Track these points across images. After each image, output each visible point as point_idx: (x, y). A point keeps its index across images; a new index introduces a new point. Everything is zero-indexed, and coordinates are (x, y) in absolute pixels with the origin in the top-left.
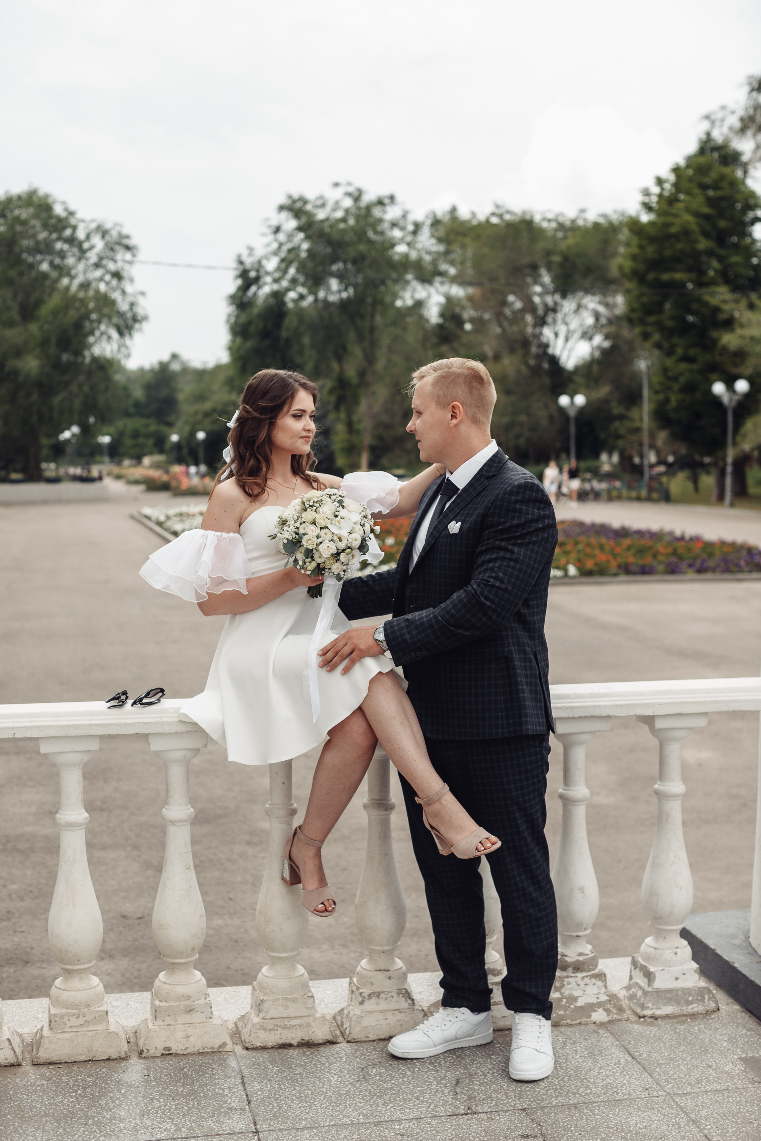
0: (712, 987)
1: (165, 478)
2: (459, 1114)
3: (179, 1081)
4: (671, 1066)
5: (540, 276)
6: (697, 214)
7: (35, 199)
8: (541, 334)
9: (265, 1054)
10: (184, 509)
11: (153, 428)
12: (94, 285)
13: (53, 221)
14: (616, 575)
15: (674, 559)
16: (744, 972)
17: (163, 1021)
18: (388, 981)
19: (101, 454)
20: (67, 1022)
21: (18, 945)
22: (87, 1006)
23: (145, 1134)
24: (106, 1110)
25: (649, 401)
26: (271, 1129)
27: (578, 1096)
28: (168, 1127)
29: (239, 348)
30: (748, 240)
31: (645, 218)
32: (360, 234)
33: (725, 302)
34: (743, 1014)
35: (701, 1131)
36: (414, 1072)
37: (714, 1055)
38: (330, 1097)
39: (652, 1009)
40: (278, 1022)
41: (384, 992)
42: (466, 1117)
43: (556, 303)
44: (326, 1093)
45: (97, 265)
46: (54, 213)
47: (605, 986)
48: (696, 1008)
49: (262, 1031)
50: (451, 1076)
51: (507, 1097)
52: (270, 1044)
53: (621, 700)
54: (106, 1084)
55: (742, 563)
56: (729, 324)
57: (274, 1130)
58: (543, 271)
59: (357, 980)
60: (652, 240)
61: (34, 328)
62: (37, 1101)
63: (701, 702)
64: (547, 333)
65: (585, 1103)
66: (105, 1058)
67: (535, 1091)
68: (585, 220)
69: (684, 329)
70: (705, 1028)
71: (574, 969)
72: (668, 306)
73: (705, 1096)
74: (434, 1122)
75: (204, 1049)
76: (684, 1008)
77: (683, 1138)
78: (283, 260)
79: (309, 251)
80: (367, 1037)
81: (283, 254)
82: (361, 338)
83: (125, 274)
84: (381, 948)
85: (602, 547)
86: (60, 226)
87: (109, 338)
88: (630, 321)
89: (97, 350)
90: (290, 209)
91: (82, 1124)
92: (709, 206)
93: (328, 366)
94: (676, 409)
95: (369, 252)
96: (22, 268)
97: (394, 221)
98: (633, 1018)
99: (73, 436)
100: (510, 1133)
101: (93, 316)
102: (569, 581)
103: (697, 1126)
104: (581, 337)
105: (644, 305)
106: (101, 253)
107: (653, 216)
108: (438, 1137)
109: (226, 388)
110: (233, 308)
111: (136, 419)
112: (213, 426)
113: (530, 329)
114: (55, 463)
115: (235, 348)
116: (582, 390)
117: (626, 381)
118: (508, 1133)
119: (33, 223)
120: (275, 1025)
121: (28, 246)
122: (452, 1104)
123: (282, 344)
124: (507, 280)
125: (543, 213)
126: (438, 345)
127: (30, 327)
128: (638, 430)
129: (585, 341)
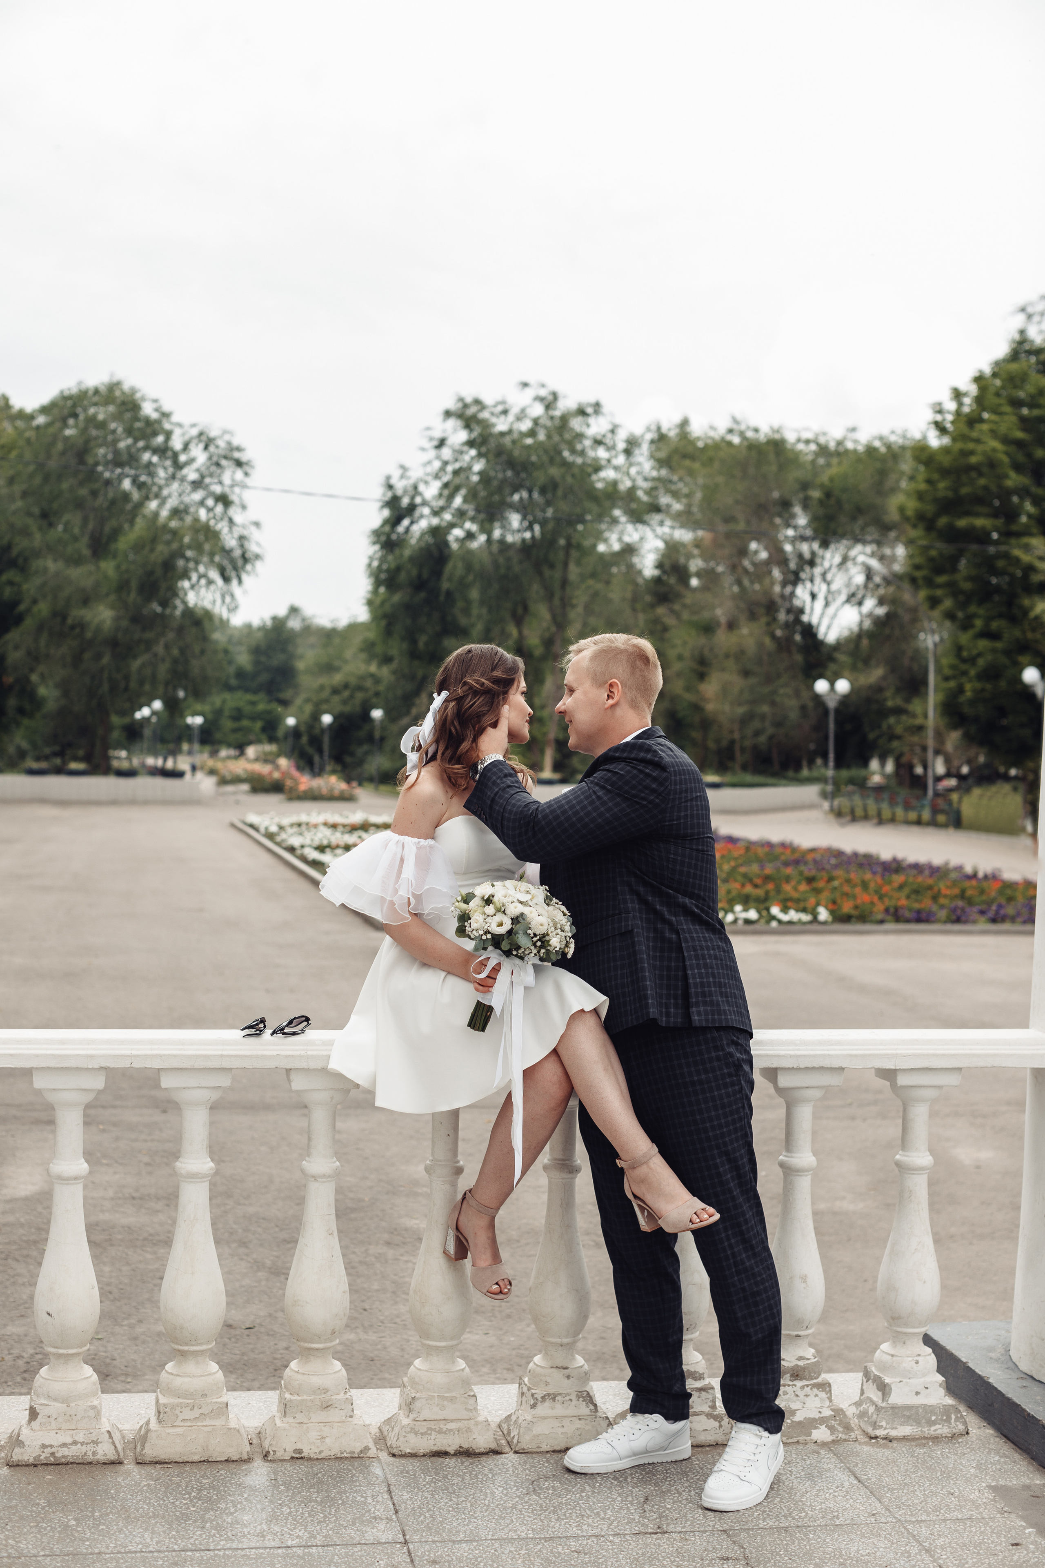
0: (962, 1408)
1: (274, 775)
2: (646, 1533)
3: (312, 1487)
4: (905, 1491)
5: (793, 516)
6: (1006, 440)
7: (118, 393)
8: (793, 594)
9: (415, 1462)
10: (304, 818)
11: (261, 707)
12: (192, 510)
13: (138, 425)
14: (882, 922)
15: (960, 903)
16: (999, 1389)
17: (294, 1418)
18: (566, 1380)
19: (190, 741)
20: (179, 1414)
21: (96, 1355)
22: (204, 1395)
23: (274, 1540)
24: (227, 1514)
25: (936, 691)
26: (423, 1540)
27: (790, 1519)
28: (301, 1534)
29: (383, 603)
31: (935, 441)
32: (552, 454)
33: (1041, 559)
34: (997, 1439)
35: (935, 1561)
36: (595, 1487)
37: (958, 1482)
38: (494, 1510)
39: (885, 1429)
40: (432, 1425)
41: (560, 1394)
42: (655, 1536)
43: (813, 554)
44: (489, 1505)
45: (197, 485)
46: (142, 413)
47: (831, 1401)
48: (941, 1429)
49: (413, 1435)
50: (639, 1493)
52: (422, 1451)
53: (857, 1050)
54: (226, 1486)
57: (427, 1542)
58: (797, 510)
59: (529, 1380)
60: (945, 472)
61: (108, 567)
62: (144, 1502)
63: (953, 1055)
64: (802, 593)
65: (799, 1527)
66: (223, 1459)
68: (856, 441)
69: (986, 593)
70: (950, 1453)
71: (792, 1376)
72: (963, 563)
73: (943, 1525)
74: (617, 1540)
75: (342, 1453)
76: (925, 1430)
77: (913, 1567)
78: (446, 485)
79: (480, 473)
80: (538, 1447)
81: (446, 478)
82: (549, 596)
83: (234, 498)
84: (559, 1341)
85: (865, 885)
86: (149, 430)
87: (210, 582)
88: (913, 581)
89: (192, 599)
90: (460, 415)
91: (198, 1527)
92: (1025, 430)
93: (503, 631)
94: (972, 702)
95: (563, 477)
96: (96, 486)
97: (599, 437)
98: (862, 1438)
99: (154, 713)
100: (707, 1555)
101: (189, 553)
102: (820, 928)
103: (931, 1556)
104: (848, 601)
105: (931, 560)
106: (203, 469)
107: (946, 440)
108: (621, 1556)
109: (363, 656)
110: (377, 547)
111: (239, 694)
112: (347, 709)
113: (777, 589)
114: (128, 750)
115: (378, 601)
116: (846, 673)
117: (906, 662)
118: (704, 1555)
119: (113, 426)
120: (429, 1429)
121: (105, 456)
122: (639, 1522)
123: (442, 598)
124: (748, 522)
125: (799, 432)
126: (652, 606)
127: (103, 565)
128: (920, 728)
129: (853, 605)
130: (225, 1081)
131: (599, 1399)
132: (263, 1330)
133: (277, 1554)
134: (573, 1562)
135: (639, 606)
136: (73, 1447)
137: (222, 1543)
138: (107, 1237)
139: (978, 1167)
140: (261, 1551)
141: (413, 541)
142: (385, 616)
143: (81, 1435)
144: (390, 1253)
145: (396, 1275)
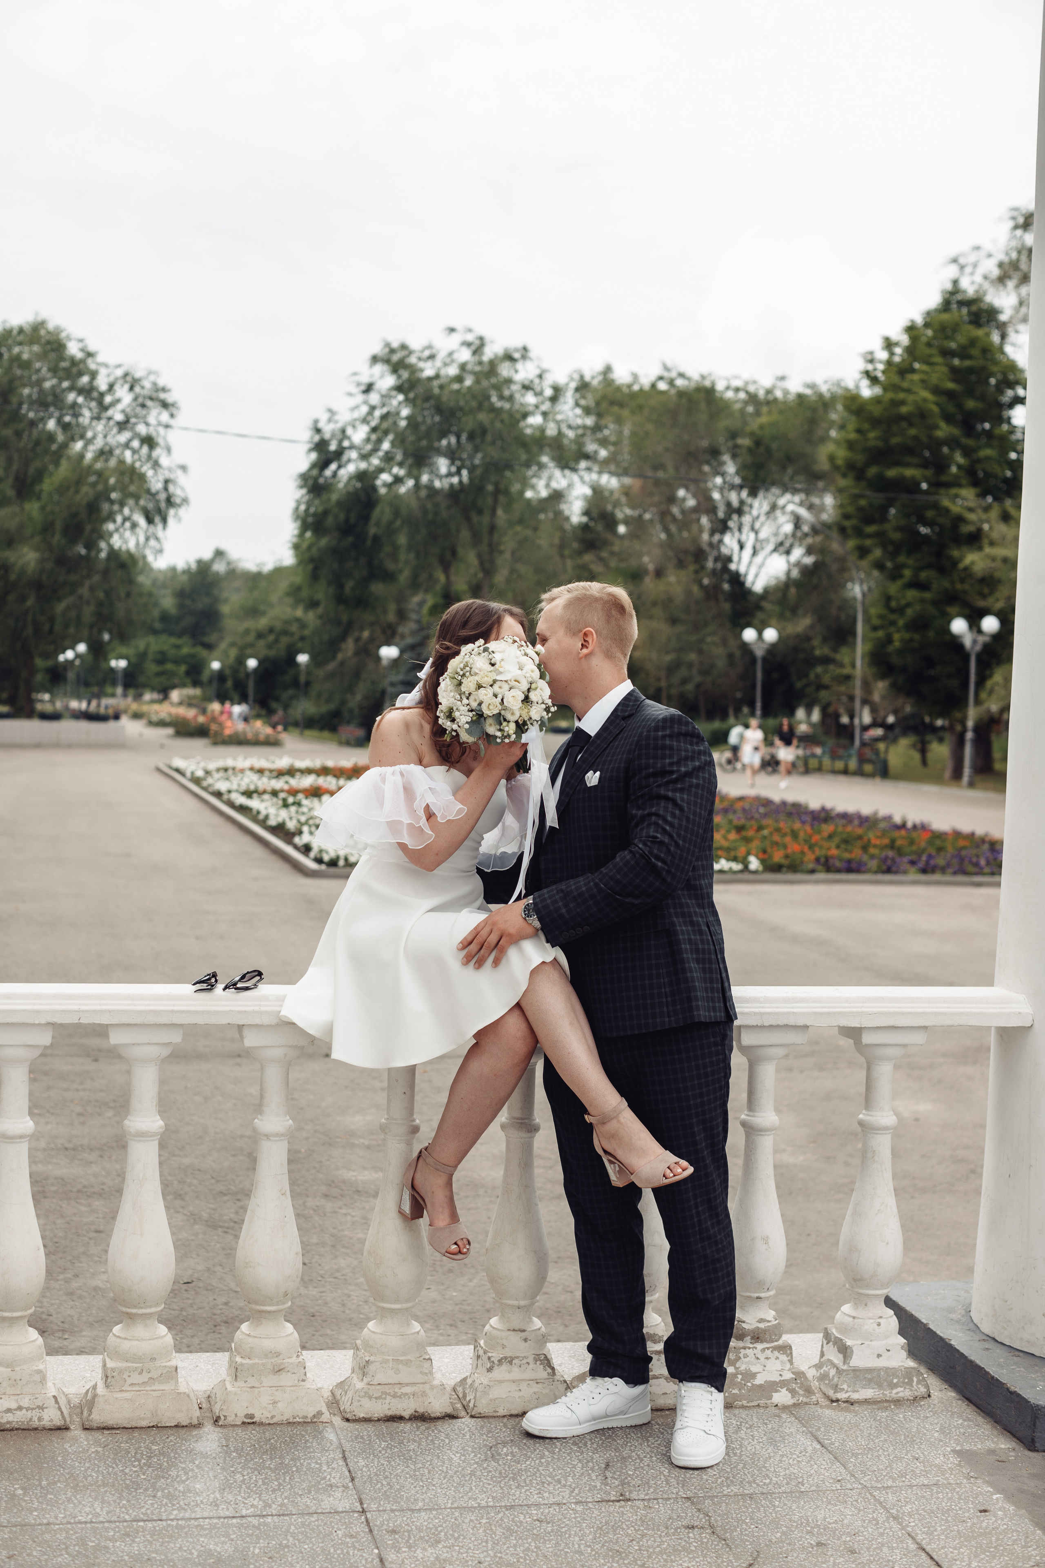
0: (923, 1369)
1: (201, 719)
2: (609, 1501)
3: (265, 1453)
4: (869, 1456)
5: (723, 463)
6: (937, 391)
7: (43, 332)
8: (721, 541)
9: (370, 1428)
10: (230, 763)
11: (185, 651)
12: (117, 452)
13: (64, 364)
14: (812, 871)
15: (891, 854)
16: (962, 1351)
17: (246, 1382)
18: (523, 1343)
19: (114, 684)
20: (127, 1378)
21: (38, 1315)
22: (153, 1359)
23: (228, 1509)
24: (178, 1482)
25: (863, 641)
26: (381, 1509)
27: (754, 1485)
28: (255, 1503)
29: (310, 547)
30: (1005, 427)
31: (867, 391)
32: (481, 399)
33: (971, 510)
34: (960, 1402)
35: (903, 1528)
36: (554, 1453)
37: (923, 1446)
38: (452, 1477)
39: (847, 1392)
40: (387, 1389)
41: (517, 1357)
42: (618, 1504)
43: (742, 502)
44: (447, 1472)
45: (122, 426)
46: (67, 353)
47: (791, 1362)
48: (902, 1392)
49: (367, 1400)
50: (599, 1458)
51: (667, 1484)
52: (376, 1415)
53: (822, 1007)
54: (176, 1453)
55: (983, 862)
56: (975, 539)
57: (385, 1511)
58: (726, 458)
59: (485, 1343)
60: (875, 422)
61: (33, 508)
62: (93, 1470)
63: (920, 1013)
64: (729, 542)
65: (763, 1494)
66: (173, 1425)
67: (702, 1478)
68: (786, 392)
69: (915, 543)
70: (912, 1416)
71: (752, 1338)
72: (892, 513)
73: (910, 1491)
74: (579, 1508)
75: (295, 1418)
76: (887, 1392)
78: (374, 430)
79: (408, 418)
80: (495, 1411)
81: (374, 423)
82: (476, 538)
83: (159, 441)
84: (516, 1303)
85: (794, 834)
86: (74, 370)
87: (134, 526)
88: (842, 530)
89: (116, 541)
90: (387, 361)
91: (149, 1496)
92: (954, 380)
93: (430, 576)
94: (901, 652)
95: (492, 423)
96: (21, 426)
97: (527, 383)
98: (823, 1402)
99: (78, 656)
100: (672, 1523)
101: (114, 496)
102: (751, 877)
103: (899, 1523)
104: (775, 550)
105: (861, 509)
106: (128, 410)
107: (878, 390)
108: (584, 1525)
109: (289, 600)
110: (304, 491)
111: (163, 637)
112: (272, 653)
113: (705, 536)
114: (51, 692)
115: (305, 545)
116: (773, 621)
117: (834, 612)
118: (669, 1523)
119: (38, 365)
120: (383, 1393)
121: (30, 396)
122: (601, 1489)
123: (369, 543)
124: (677, 469)
125: (728, 380)
126: (580, 553)
127: (28, 506)
128: (848, 678)
129: (781, 554)
130: (176, 1038)
131: (556, 1362)
132: (201, 1284)
133: (232, 1524)
134: (535, 1531)
135: (567, 552)
136: (18, 1413)
137: (175, 1512)
138: (41, 1189)
139: (917, 1120)
140: (215, 1521)
141: (341, 485)
142: (312, 560)
143: (27, 1400)
144: (329, 1206)
145: (334, 1228)
